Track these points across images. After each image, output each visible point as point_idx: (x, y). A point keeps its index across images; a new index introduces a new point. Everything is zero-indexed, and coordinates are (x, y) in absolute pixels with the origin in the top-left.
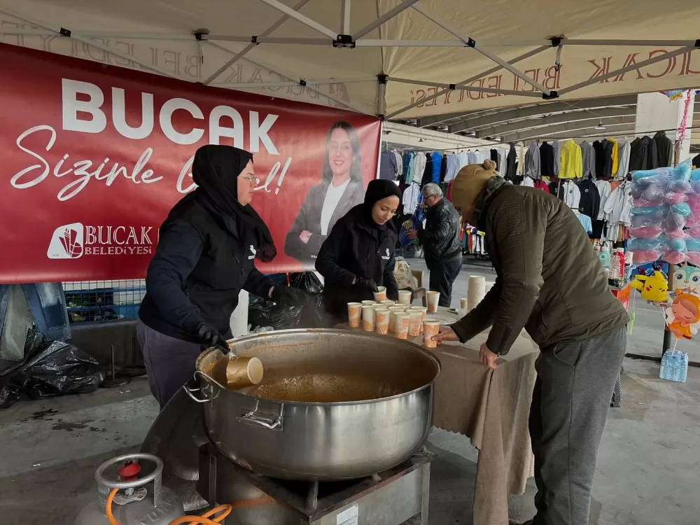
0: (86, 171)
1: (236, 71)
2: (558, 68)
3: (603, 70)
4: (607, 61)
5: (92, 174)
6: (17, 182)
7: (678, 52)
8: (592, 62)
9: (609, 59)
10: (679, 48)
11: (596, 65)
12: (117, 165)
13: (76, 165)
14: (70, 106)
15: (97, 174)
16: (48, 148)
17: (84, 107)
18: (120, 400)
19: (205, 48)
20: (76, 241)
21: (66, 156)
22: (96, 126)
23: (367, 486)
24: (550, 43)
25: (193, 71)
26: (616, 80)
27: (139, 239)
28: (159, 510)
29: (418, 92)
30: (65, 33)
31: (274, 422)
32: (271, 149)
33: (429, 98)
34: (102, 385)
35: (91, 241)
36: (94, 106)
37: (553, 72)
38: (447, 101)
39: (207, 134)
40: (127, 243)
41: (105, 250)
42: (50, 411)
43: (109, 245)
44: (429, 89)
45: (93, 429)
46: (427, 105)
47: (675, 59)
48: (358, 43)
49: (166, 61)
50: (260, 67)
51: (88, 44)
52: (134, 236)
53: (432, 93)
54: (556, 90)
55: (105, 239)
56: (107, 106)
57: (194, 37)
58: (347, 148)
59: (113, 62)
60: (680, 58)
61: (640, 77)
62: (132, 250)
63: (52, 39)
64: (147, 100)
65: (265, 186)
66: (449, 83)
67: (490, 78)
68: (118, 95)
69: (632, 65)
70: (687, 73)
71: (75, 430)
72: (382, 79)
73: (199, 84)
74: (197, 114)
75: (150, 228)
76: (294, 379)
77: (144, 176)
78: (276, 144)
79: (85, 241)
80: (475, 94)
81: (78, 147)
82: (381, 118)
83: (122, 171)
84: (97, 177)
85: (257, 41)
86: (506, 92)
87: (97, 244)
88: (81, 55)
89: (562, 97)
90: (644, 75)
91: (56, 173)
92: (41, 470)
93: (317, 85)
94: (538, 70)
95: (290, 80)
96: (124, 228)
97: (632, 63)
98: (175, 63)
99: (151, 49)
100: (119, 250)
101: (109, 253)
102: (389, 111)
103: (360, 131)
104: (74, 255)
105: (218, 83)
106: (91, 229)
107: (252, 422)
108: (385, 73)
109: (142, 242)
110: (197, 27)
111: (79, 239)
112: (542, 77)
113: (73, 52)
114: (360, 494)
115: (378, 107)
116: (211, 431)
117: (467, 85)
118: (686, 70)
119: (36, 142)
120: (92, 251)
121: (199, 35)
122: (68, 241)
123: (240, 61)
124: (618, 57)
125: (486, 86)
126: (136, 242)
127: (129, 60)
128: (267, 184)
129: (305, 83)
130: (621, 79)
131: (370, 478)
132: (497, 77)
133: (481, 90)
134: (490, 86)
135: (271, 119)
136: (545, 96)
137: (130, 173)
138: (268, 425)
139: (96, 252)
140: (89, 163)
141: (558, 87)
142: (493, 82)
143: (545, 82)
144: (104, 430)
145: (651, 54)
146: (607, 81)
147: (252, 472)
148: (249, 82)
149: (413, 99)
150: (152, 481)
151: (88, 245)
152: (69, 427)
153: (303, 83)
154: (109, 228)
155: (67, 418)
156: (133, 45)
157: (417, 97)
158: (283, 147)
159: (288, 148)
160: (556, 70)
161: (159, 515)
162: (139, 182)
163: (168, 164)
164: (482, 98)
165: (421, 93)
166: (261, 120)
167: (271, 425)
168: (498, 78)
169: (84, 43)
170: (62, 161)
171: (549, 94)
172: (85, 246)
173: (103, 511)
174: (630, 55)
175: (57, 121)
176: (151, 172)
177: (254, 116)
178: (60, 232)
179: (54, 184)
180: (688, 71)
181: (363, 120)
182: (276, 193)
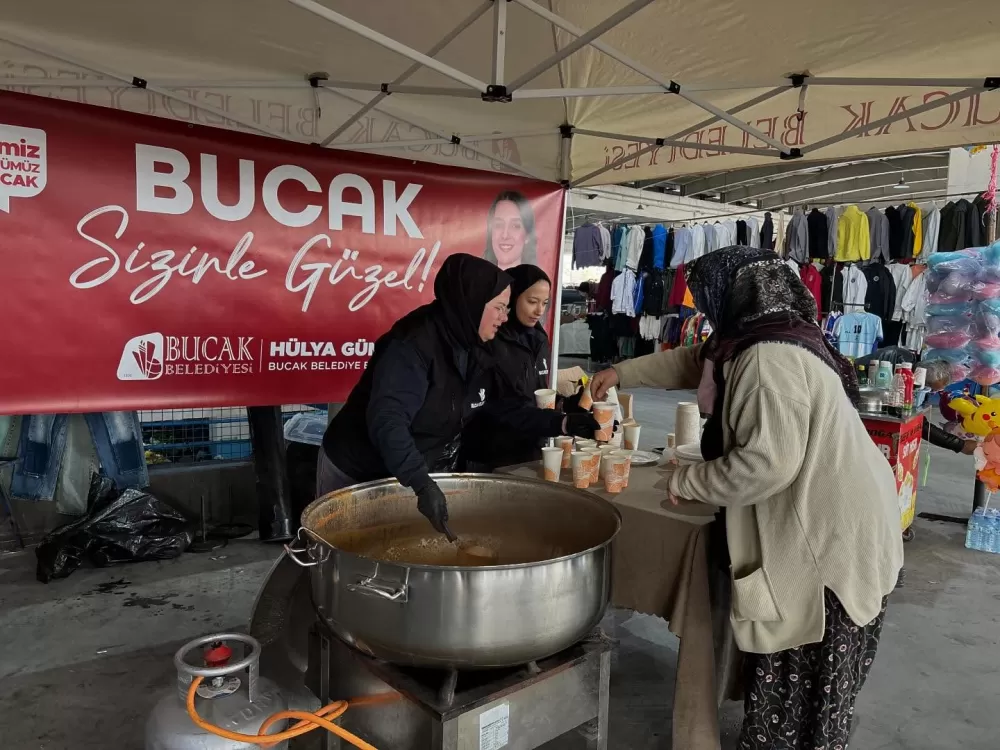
0: (168, 264)
1: (365, 127)
2: (801, 116)
3: (862, 119)
4: (867, 107)
5: (175, 268)
6: (79, 280)
7: (962, 95)
8: (848, 108)
9: (870, 104)
10: (964, 89)
11: (851, 112)
12: (206, 255)
13: (153, 257)
14: (146, 179)
15: (181, 267)
16: (118, 235)
17: (164, 180)
18: (211, 568)
19: (323, 96)
20: (154, 357)
21: (142, 245)
22: (180, 204)
23: (521, 678)
24: (790, 82)
25: (308, 129)
26: (879, 133)
27: (236, 353)
28: (256, 707)
29: (614, 148)
30: (139, 83)
31: (397, 591)
32: (413, 230)
33: (630, 157)
34: (189, 549)
35: (173, 357)
36: (177, 180)
37: (794, 123)
38: (653, 162)
39: (325, 213)
40: (220, 359)
41: (192, 369)
42: (120, 582)
43: (196, 362)
44: (630, 146)
45: (176, 606)
46: (626, 167)
47: (958, 105)
48: (515, 94)
49: (272, 117)
50: (396, 120)
51: (169, 98)
52: (229, 350)
53: (633, 150)
54: (799, 146)
55: (191, 353)
56: (194, 179)
57: (308, 84)
58: (518, 227)
59: (203, 120)
60: (965, 102)
61: (912, 129)
62: (226, 368)
63: (121, 93)
64: (247, 169)
65: (405, 281)
66: (656, 137)
67: (710, 130)
68: (209, 164)
69: (900, 113)
70: (974, 124)
71: (154, 607)
72: (566, 131)
73: (314, 146)
74: (313, 185)
75: (250, 339)
76: (435, 540)
77: (243, 269)
78: (419, 223)
79: (165, 356)
80: (691, 152)
81: (156, 233)
82: (565, 185)
83: (213, 263)
84: (181, 272)
85: (389, 90)
86: (733, 150)
87: (181, 361)
88: (161, 112)
89: (807, 157)
90: (917, 126)
91: (128, 267)
92: (107, 658)
93: (476, 143)
94: (775, 119)
95: (439, 137)
96: (216, 339)
97: (901, 110)
98: (283, 118)
99: (253, 101)
100: (209, 369)
101: (197, 372)
102: (575, 175)
103: (536, 204)
104: (151, 376)
105: (342, 144)
106: (173, 340)
107: (368, 591)
108: (570, 123)
109: (241, 358)
110: (312, 70)
111: (158, 355)
112: (780, 128)
113: (149, 108)
114: (512, 688)
115: (561, 170)
116: (321, 607)
117: (681, 140)
118: (973, 119)
119: (103, 227)
120: (174, 369)
121: (314, 81)
122: (144, 357)
123: (371, 113)
124: (882, 102)
125: (705, 141)
126: (232, 357)
127: (224, 118)
128: (407, 277)
129: (459, 140)
130: (886, 132)
131: (525, 667)
132: (720, 129)
133: (699, 146)
134: (711, 142)
135: (412, 191)
136: (783, 156)
137: (223, 266)
138: (387, 595)
139: (180, 371)
140: (171, 254)
141: (801, 143)
142: (715, 135)
143: (784, 136)
144: (191, 608)
145: (926, 97)
146: (867, 135)
147: (373, 658)
148: (382, 141)
149: (608, 158)
150: (247, 669)
151: (169, 362)
152: (145, 603)
153: (456, 140)
154: (197, 339)
155: (142, 592)
156: (228, 97)
157: (612, 157)
158: (430, 228)
159: (437, 229)
160: (799, 120)
161: (255, 712)
162: (235, 278)
163: (274, 253)
164: (701, 157)
165: (618, 151)
166: (399, 192)
167: (392, 594)
168: (722, 130)
169: (164, 96)
170: (136, 252)
171: (789, 153)
172: (165, 362)
173: (183, 704)
174: (897, 100)
175: (129, 199)
176: (251, 264)
177: (389, 187)
178: (134, 345)
179: (125, 282)
180: (976, 120)
181: (540, 188)
182: (420, 290)
